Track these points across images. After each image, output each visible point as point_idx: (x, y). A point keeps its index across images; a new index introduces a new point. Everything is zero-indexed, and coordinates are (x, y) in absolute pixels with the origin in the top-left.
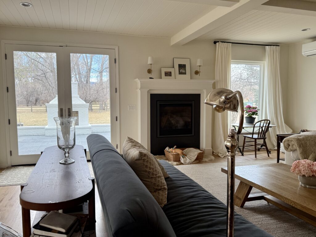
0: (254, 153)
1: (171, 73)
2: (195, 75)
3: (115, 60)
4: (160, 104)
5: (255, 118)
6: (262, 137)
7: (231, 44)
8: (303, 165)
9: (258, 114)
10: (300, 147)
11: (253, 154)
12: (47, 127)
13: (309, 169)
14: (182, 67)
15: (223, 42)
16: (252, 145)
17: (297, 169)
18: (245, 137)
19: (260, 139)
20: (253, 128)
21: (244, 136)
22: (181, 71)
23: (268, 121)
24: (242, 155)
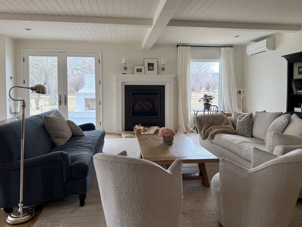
1: (141, 69)
2: (162, 71)
3: (99, 60)
4: (132, 93)
7: (190, 47)
12: (75, 111)
14: (151, 65)
15: (183, 46)
20: (203, 112)
22: (150, 68)
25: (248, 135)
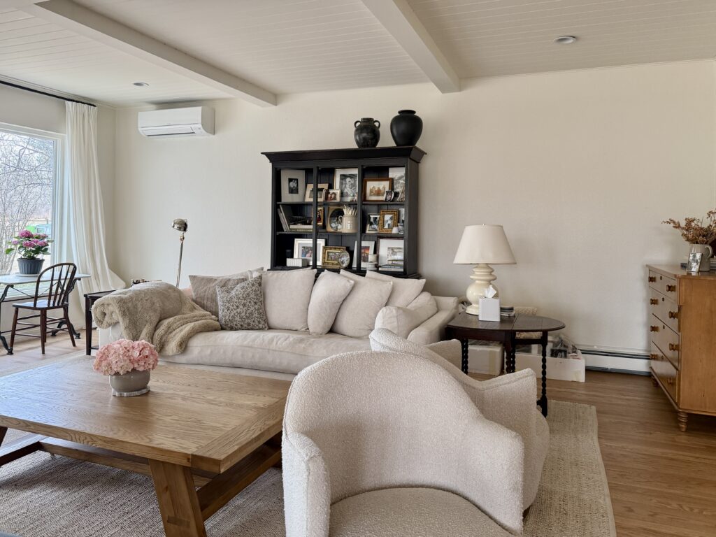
0: (39, 343)
5: (43, 260)
6: (58, 304)
8: (115, 352)
9: (48, 251)
10: (124, 314)
11: (36, 348)
13: (126, 358)
16: (35, 326)
17: (104, 363)
18: (17, 307)
19: (54, 307)
20: (36, 284)
21: (14, 306)
23: (72, 267)
24: (8, 354)
25: (261, 326)
